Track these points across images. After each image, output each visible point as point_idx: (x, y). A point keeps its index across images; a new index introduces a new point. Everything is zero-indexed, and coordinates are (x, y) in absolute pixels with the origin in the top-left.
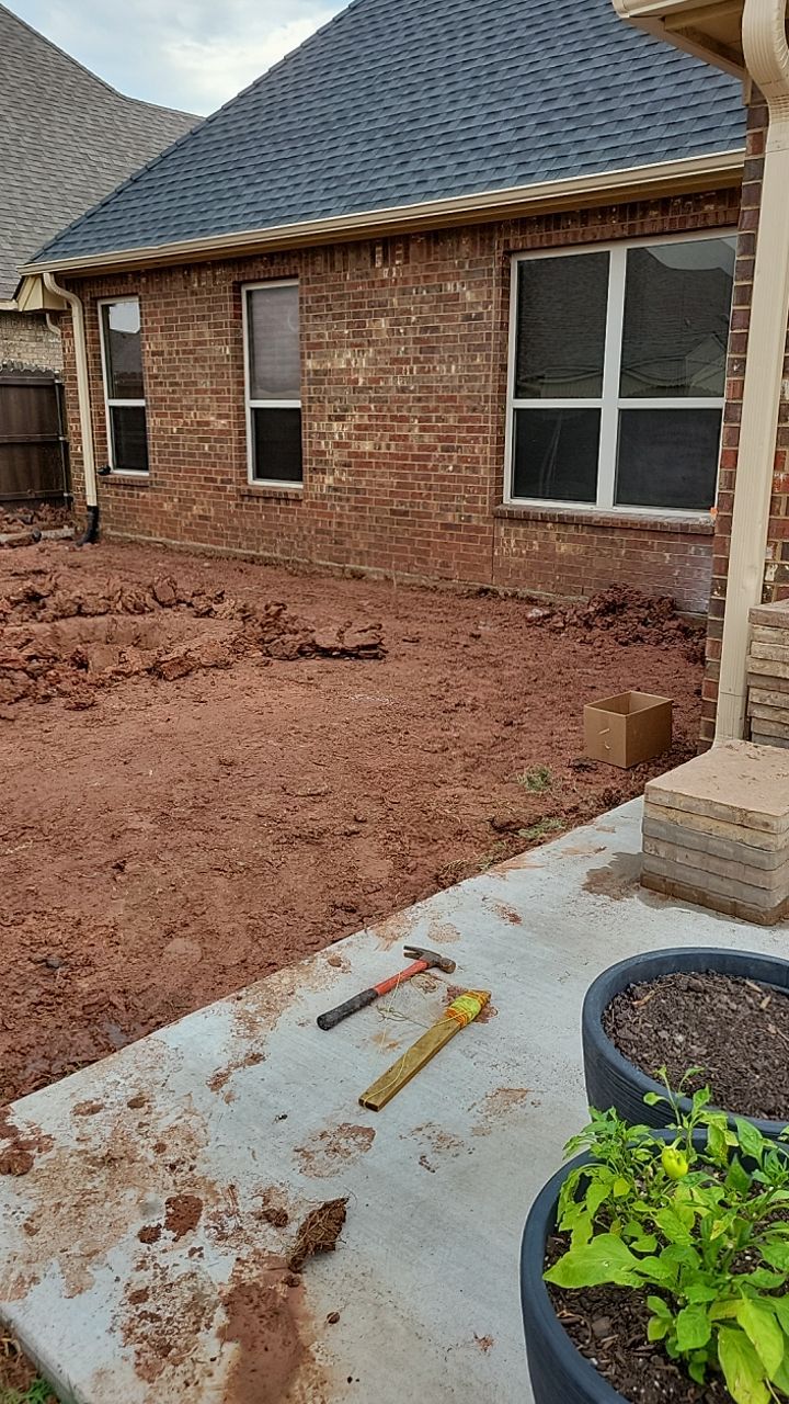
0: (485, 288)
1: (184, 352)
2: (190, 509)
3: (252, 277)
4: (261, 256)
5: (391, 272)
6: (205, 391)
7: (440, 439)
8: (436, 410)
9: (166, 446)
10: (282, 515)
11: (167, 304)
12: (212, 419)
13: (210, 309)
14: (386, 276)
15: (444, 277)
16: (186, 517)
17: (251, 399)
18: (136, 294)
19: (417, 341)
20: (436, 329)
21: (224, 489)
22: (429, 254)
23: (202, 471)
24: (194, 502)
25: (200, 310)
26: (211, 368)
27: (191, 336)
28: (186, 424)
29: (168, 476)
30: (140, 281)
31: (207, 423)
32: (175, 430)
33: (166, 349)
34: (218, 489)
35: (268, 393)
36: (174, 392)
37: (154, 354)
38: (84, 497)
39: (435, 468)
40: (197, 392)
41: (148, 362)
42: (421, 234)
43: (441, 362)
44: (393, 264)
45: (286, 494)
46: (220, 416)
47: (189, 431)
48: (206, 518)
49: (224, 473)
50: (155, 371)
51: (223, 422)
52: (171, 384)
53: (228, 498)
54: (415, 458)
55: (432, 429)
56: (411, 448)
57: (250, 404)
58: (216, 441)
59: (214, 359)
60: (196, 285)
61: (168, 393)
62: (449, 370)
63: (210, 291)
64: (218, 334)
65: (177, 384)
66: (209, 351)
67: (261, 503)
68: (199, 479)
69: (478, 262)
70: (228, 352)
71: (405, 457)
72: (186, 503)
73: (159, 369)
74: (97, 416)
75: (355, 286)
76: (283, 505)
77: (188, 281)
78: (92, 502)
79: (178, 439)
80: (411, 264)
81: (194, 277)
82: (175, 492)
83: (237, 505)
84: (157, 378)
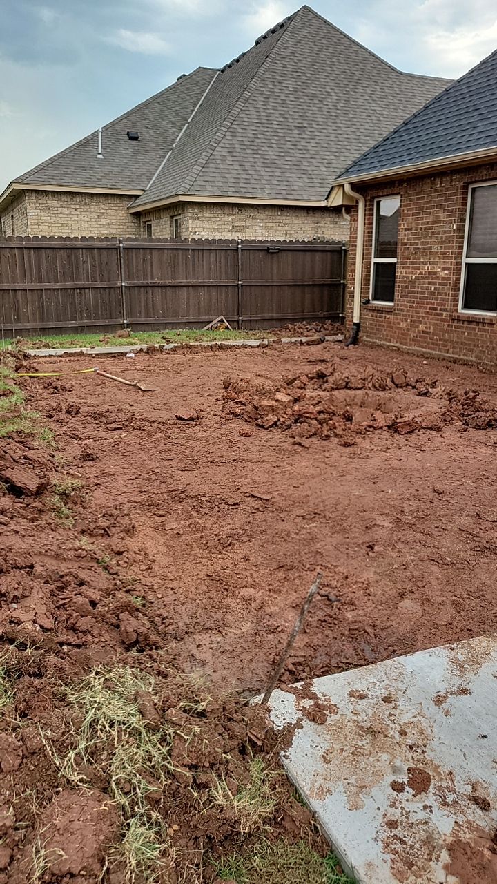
1: (426, 228)
2: (418, 327)
3: (477, 179)
4: (485, 165)
6: (436, 253)
9: (407, 287)
10: (479, 333)
11: (418, 199)
13: (446, 201)
16: (414, 332)
17: (466, 257)
18: (399, 193)
21: (442, 315)
23: (428, 303)
24: (420, 322)
25: (439, 201)
26: (442, 238)
27: (431, 218)
28: (421, 273)
29: (406, 306)
30: (402, 185)
31: (435, 273)
32: (414, 277)
33: (414, 227)
34: (438, 315)
35: (478, 253)
36: (416, 254)
37: (406, 230)
38: (352, 317)
40: (431, 253)
41: (401, 235)
45: (484, 319)
46: (444, 269)
47: (423, 278)
48: (427, 333)
49: (442, 305)
50: (405, 241)
51: (446, 272)
52: (415, 249)
53: (443, 320)
57: (465, 260)
58: (440, 284)
59: (445, 232)
60: (438, 186)
61: (412, 254)
63: (447, 190)
64: (450, 216)
65: (418, 248)
66: (442, 227)
67: (465, 325)
68: (425, 308)
70: (455, 227)
72: (415, 323)
73: (408, 239)
74: (366, 269)
76: (480, 326)
77: (433, 183)
78: (356, 320)
79: (415, 282)
81: (438, 181)
82: (409, 315)
83: (449, 326)
84: (406, 245)
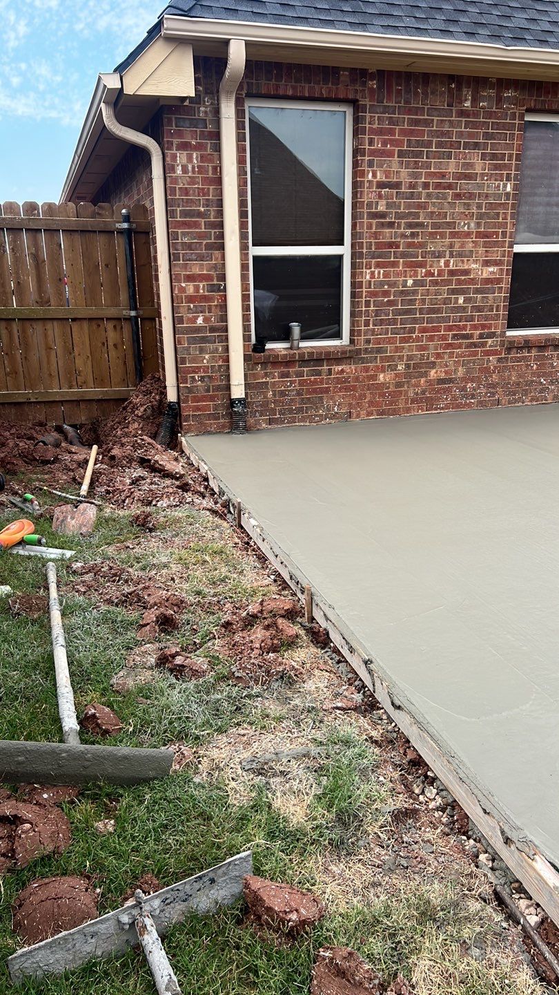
2: (426, 374)
6: (468, 234)
9: (391, 303)
12: (474, 266)
13: (487, 136)
16: (417, 385)
18: (348, 101)
23: (450, 329)
24: (433, 364)
25: (471, 135)
26: (479, 206)
28: (429, 274)
32: (410, 282)
33: (404, 176)
35: (538, 236)
36: (413, 235)
37: (381, 185)
40: (453, 235)
47: (435, 283)
48: (451, 381)
50: (381, 208)
51: (491, 269)
52: (410, 226)
58: (477, 291)
59: (487, 196)
60: (468, 104)
61: (403, 236)
63: (489, 115)
64: (496, 167)
65: (421, 225)
66: (481, 186)
70: (509, 189)
72: (417, 368)
83: (499, 360)
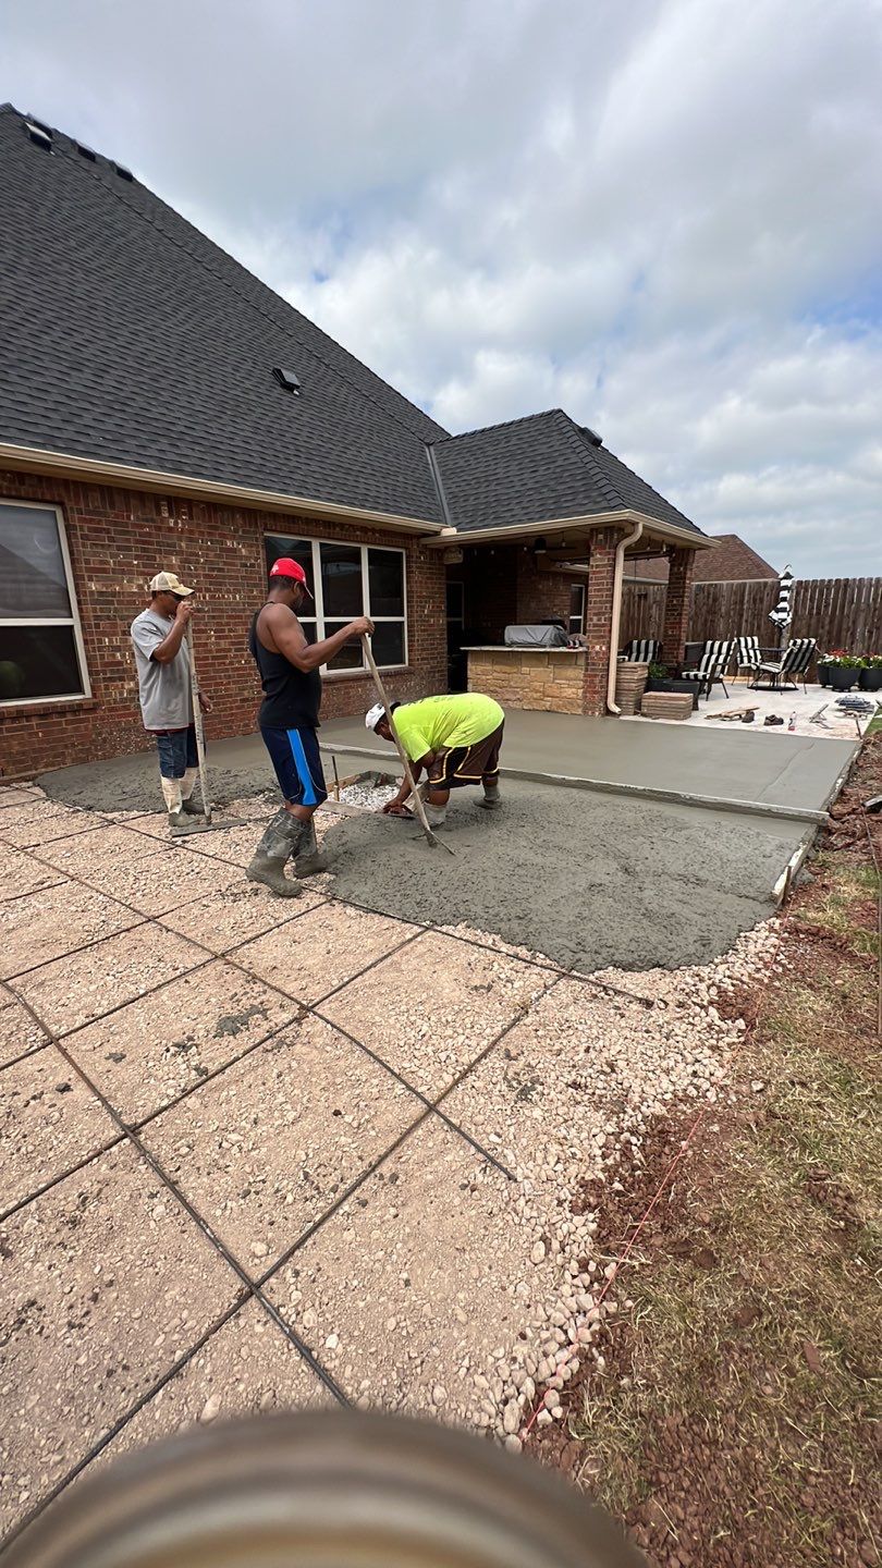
0: (254, 549)
5: (176, 523)
7: (233, 644)
8: (228, 624)
14: (172, 525)
15: (224, 536)
19: (206, 576)
20: (220, 570)
22: (210, 517)
39: (231, 663)
42: (202, 502)
43: (228, 592)
44: (179, 517)
54: (214, 658)
55: (226, 637)
56: (210, 651)
62: (235, 598)
69: (248, 532)
71: (207, 658)
75: (142, 527)
80: (195, 521)
